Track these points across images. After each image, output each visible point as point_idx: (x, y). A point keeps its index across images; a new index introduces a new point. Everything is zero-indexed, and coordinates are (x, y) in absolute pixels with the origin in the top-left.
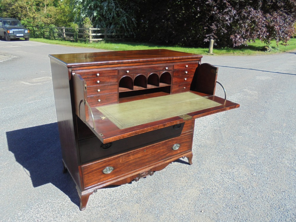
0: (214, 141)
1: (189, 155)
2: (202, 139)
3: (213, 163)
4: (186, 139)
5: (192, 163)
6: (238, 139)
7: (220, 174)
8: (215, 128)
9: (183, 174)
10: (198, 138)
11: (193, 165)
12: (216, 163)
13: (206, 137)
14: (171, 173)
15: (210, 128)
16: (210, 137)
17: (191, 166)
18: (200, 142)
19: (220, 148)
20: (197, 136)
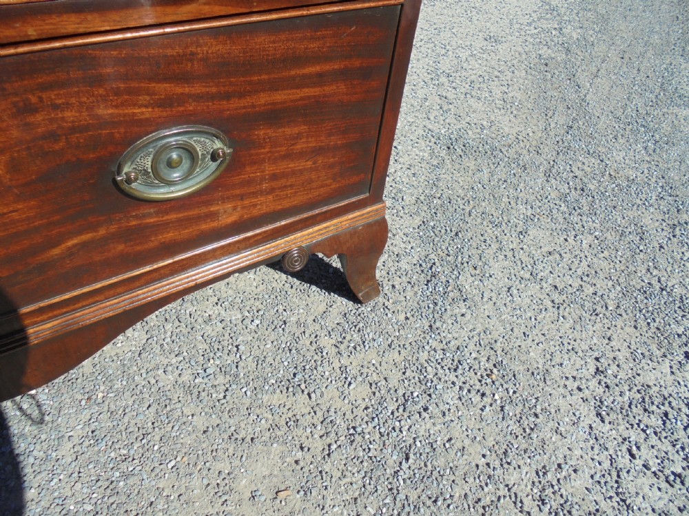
0: (542, 125)
1: (353, 233)
2: (472, 101)
3: (534, 288)
4: (320, 79)
5: (376, 289)
6: (674, 126)
7: (592, 419)
8: (545, 52)
9: (277, 398)
10: (451, 96)
11: (380, 299)
12: (555, 296)
13: (497, 92)
14: (167, 380)
15: (520, 49)
16: (519, 95)
17: (365, 309)
18: (458, 117)
19: (578, 173)
20: (443, 79)
